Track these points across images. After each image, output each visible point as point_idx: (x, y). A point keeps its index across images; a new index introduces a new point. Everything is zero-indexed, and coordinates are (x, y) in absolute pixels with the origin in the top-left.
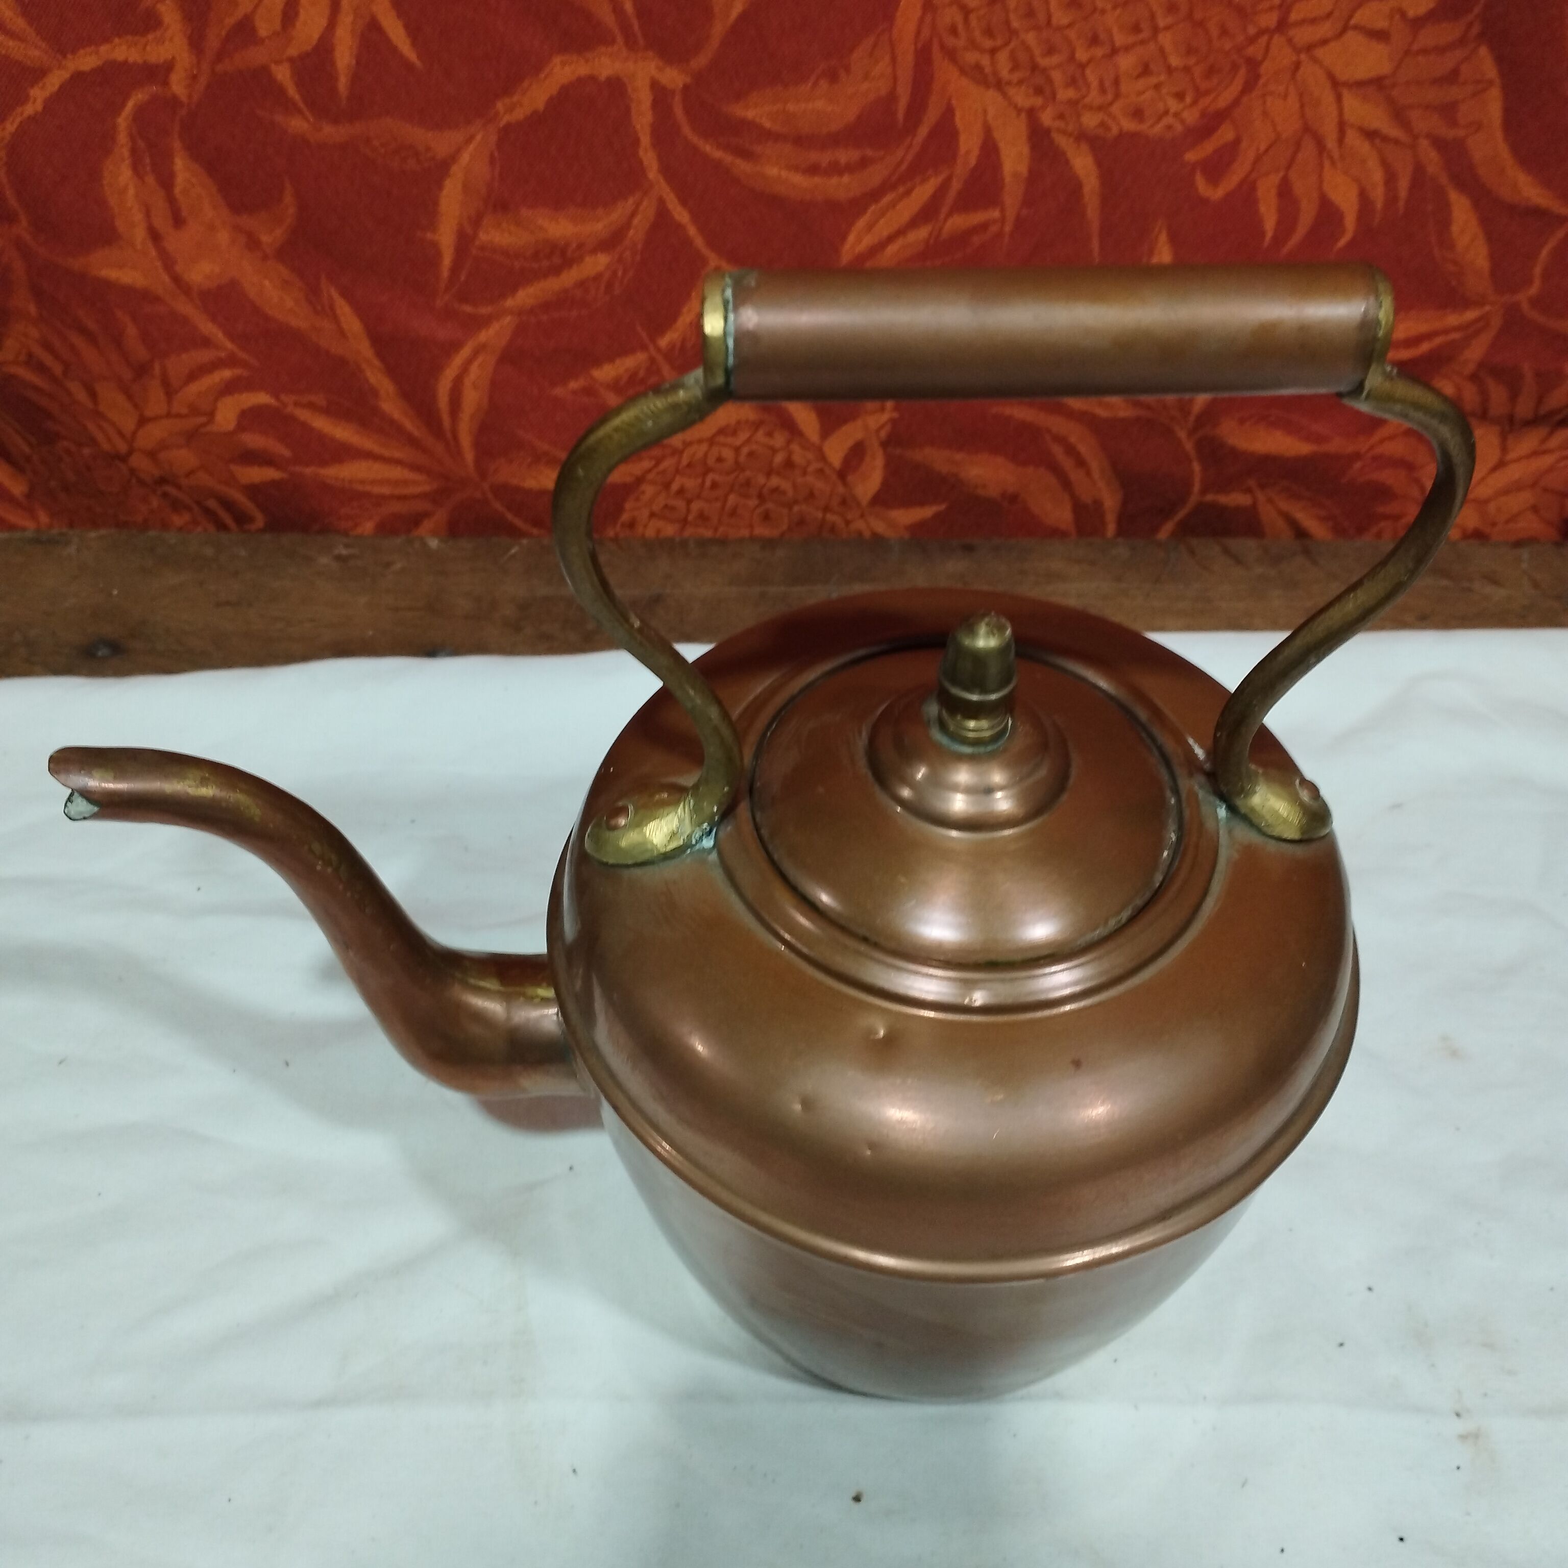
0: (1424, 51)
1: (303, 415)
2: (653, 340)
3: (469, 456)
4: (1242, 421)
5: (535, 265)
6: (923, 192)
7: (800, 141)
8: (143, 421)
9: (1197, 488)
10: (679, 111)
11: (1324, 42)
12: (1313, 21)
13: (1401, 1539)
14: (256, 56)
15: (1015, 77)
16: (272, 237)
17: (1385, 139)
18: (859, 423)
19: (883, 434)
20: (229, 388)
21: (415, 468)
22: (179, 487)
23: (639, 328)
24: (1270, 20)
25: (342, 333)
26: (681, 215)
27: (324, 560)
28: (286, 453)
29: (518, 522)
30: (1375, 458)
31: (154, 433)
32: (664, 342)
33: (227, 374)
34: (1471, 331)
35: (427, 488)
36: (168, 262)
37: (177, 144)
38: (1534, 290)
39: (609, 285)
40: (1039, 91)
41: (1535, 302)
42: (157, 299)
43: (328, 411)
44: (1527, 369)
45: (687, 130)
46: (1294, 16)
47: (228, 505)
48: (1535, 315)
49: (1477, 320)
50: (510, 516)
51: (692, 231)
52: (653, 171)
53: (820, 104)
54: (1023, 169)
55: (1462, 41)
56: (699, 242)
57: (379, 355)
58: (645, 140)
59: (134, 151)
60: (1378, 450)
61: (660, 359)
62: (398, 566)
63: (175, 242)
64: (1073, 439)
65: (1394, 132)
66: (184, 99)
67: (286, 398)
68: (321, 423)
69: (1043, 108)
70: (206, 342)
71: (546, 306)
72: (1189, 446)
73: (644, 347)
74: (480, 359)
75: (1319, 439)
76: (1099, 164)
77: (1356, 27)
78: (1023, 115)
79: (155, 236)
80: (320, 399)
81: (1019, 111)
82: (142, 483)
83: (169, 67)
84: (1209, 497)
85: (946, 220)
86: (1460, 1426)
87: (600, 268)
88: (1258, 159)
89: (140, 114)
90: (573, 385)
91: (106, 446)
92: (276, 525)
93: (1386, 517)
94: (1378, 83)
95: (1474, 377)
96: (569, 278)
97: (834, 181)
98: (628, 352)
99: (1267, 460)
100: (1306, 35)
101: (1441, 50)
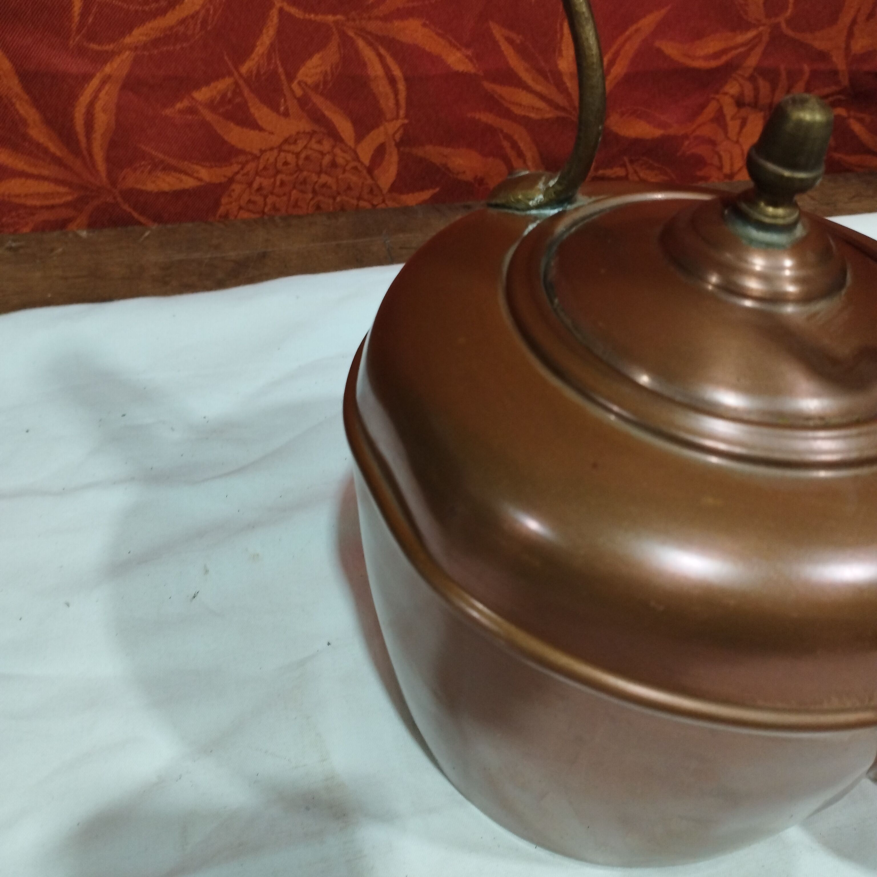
2: (237, 68)
3: (102, 167)
4: (622, 114)
5: (147, 8)
18: (382, 128)
19: (398, 137)
21: (57, 181)
23: (226, 58)
27: (0, 251)
29: (142, 219)
30: (695, 138)
32: (244, 69)
34: (751, 46)
35: (69, 198)
38: (789, 12)
39: (204, 22)
41: (789, 22)
44: (782, 68)
48: (789, 32)
49: (754, 38)
50: (136, 215)
57: (26, 89)
60: (698, 133)
61: (241, 82)
64: (516, 137)
71: (156, 42)
73: (230, 74)
74: (107, 87)
75: (666, 126)
87: (196, 7)
90: (179, 106)
95: (752, 79)
96: (173, 18)
98: (218, 77)
99: (637, 142)
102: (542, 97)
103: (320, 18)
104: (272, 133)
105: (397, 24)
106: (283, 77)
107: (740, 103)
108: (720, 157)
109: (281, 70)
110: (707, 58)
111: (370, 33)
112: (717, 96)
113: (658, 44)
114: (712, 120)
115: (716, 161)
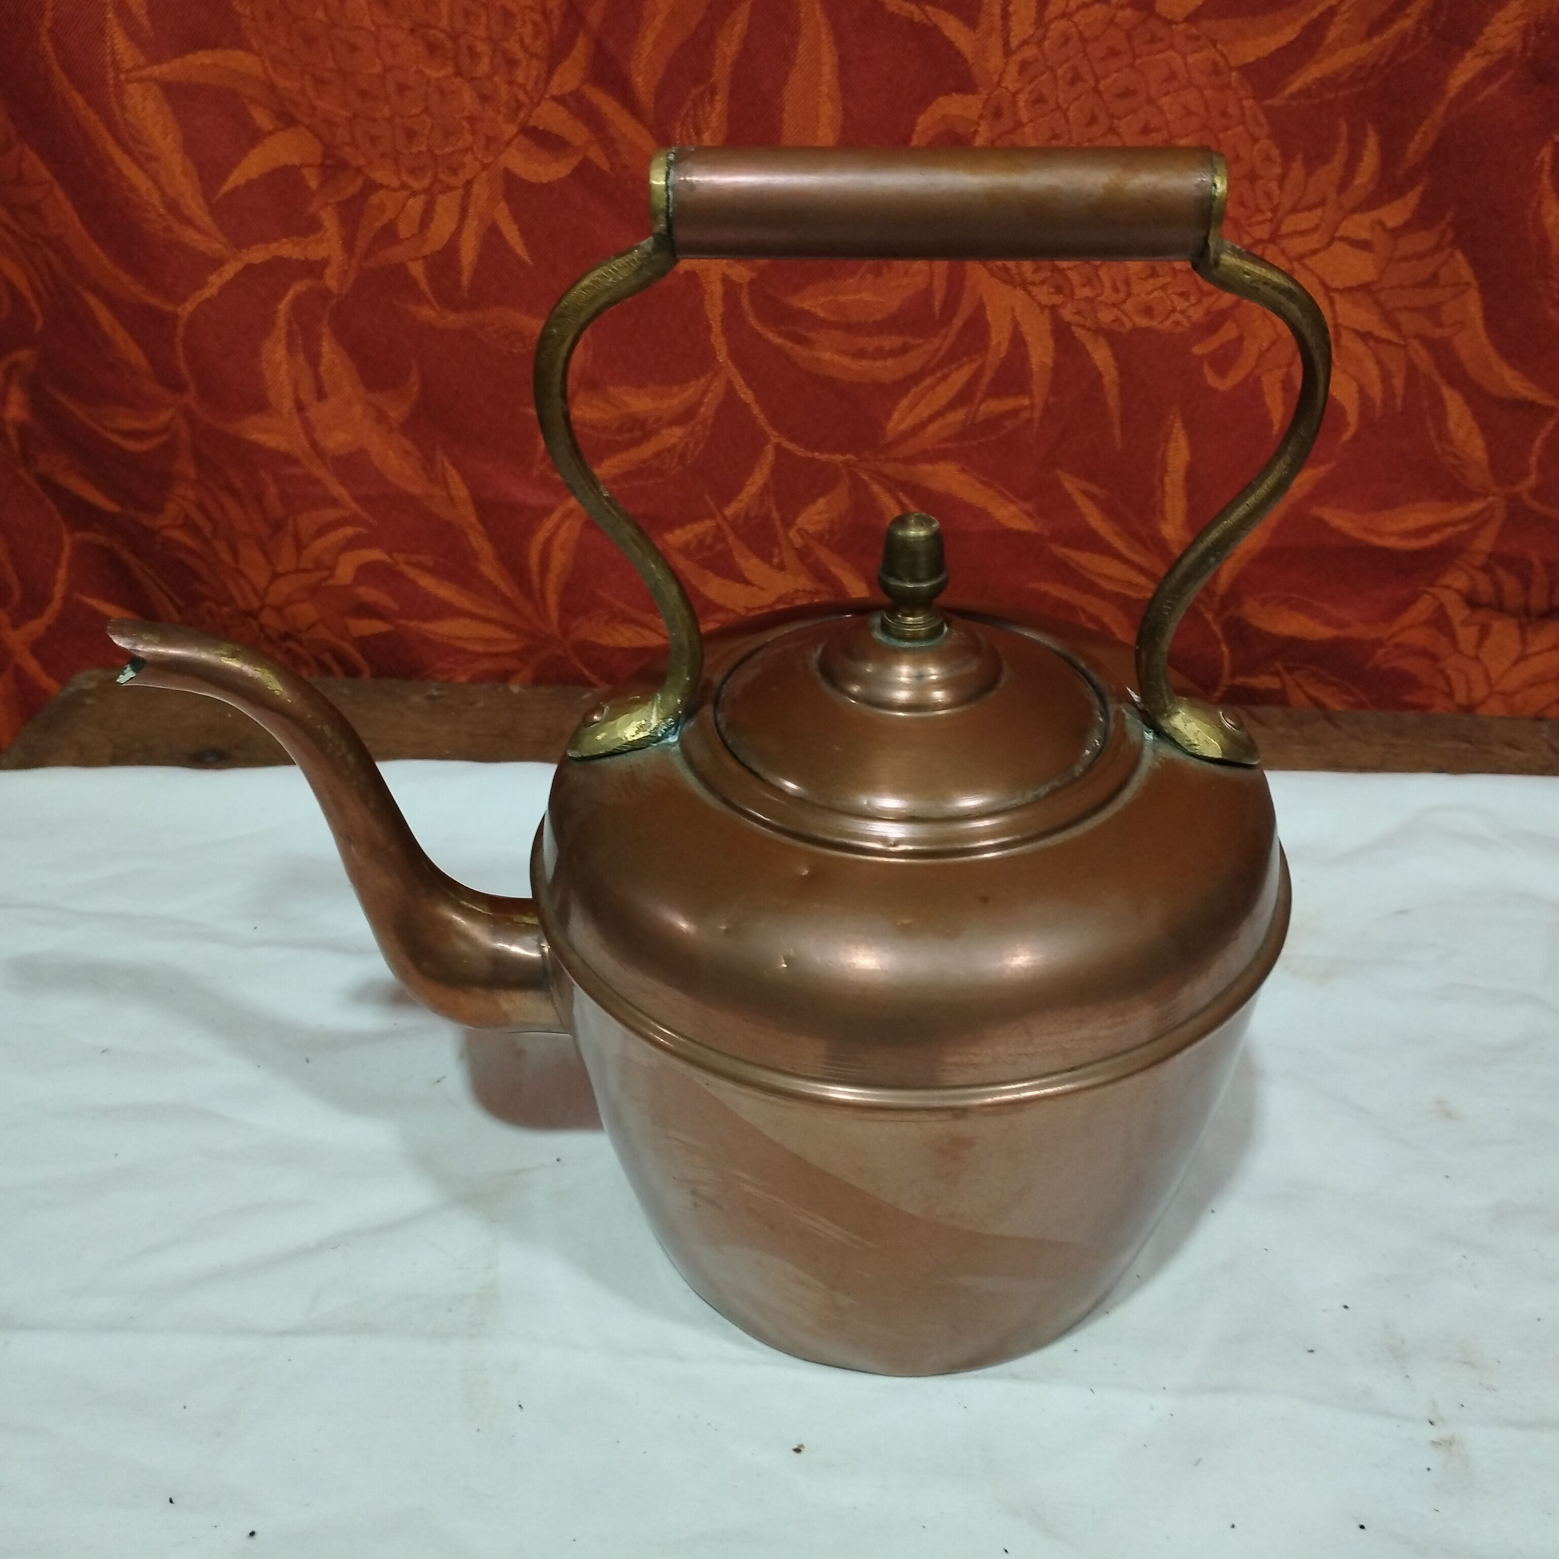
0: (1405, 258)
1: (412, 573)
2: (720, 509)
3: (554, 614)
4: (1264, 602)
5: (618, 438)
6: (959, 378)
7: (849, 328)
8: (275, 576)
9: (1227, 669)
10: (745, 302)
11: (1314, 252)
12: (1302, 233)
13: (1362, 1527)
14: (396, 254)
15: (1038, 277)
16: (397, 412)
17: (1378, 340)
20: (350, 545)
21: (507, 627)
22: (300, 643)
23: (707, 497)
24: (1262, 232)
25: (451, 499)
26: (746, 395)
27: (416, 699)
28: (394, 606)
29: (594, 678)
30: (1397, 646)
31: (284, 587)
32: (729, 511)
33: (349, 531)
34: (1479, 522)
35: (516, 646)
36: (308, 427)
37: (326, 330)
38: (1532, 480)
39: (682, 456)
40: (1059, 290)
41: (1535, 493)
42: (296, 462)
43: (433, 571)
44: (1535, 557)
45: (752, 321)
46: (1285, 229)
47: (341, 659)
48: (1535, 505)
49: (1482, 512)
50: (587, 673)
51: (756, 410)
52: (722, 357)
53: (866, 296)
54: (1049, 361)
55: (1438, 248)
56: (762, 420)
57: (483, 521)
58: (716, 327)
59: (290, 334)
60: (1399, 639)
61: (726, 527)
62: (481, 704)
63: (318, 412)
65: (1385, 333)
66: (336, 291)
67: (400, 557)
68: (427, 583)
69: (1063, 305)
70: (335, 502)
71: (627, 476)
72: (1216, 628)
73: (712, 516)
74: (568, 523)
75: (1341, 624)
76: (1116, 357)
77: (1342, 239)
78: (1047, 311)
79: (300, 407)
80: (428, 560)
81: (1042, 307)
82: (269, 640)
83: (324, 263)
84: (1239, 680)
85: (980, 405)
86: (1433, 1433)
87: (675, 440)
88: (1262, 355)
89: (297, 306)
91: (241, 604)
92: (380, 673)
93: (1414, 707)
94: (1365, 288)
95: (1486, 569)
96: (647, 450)
97: (879, 364)
98: (697, 518)
99: (1292, 642)
100: (1296, 246)
101: (1420, 256)
102: (1141, 570)
103: (824, 457)
104: (762, 589)
105: (926, 468)
106: (778, 523)
107: (1471, 601)
108: (1448, 680)
109: (775, 514)
110: (1407, 534)
111: (886, 477)
112: (1431, 590)
113: (1316, 511)
114: (1427, 623)
115: (1441, 683)
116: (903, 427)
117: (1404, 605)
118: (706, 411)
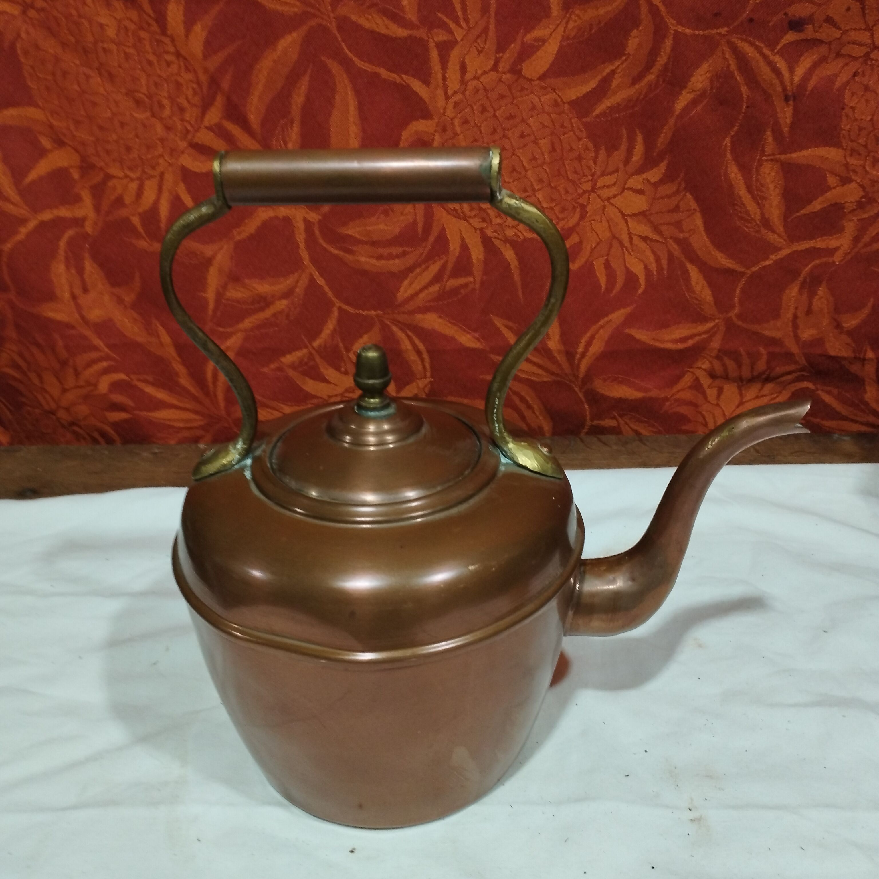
0: (662, 198)
1: (141, 385)
2: (310, 343)
3: (222, 404)
4: (605, 380)
5: (252, 307)
6: (435, 268)
7: (374, 244)
8: (64, 391)
10: (317, 232)
11: (615, 196)
12: (608, 187)
13: (653, 868)
14: (123, 213)
15: (473, 214)
16: (129, 298)
17: (652, 240)
18: (414, 384)
19: (427, 390)
20: (106, 371)
21: (196, 412)
22: (80, 427)
23: (303, 337)
24: (587, 186)
25: (162, 345)
26: (321, 281)
27: (146, 454)
28: (131, 403)
30: (677, 400)
31: (70, 396)
32: (316, 344)
33: (105, 364)
34: (712, 333)
35: (201, 423)
36: (79, 308)
37: (87, 255)
38: (737, 310)
39: (288, 315)
40: (484, 220)
41: (739, 316)
42: (73, 327)
43: (153, 384)
44: (742, 350)
45: (322, 242)
46: (599, 185)
47: (103, 434)
48: (740, 323)
49: (713, 328)
51: (327, 289)
52: (307, 261)
53: (382, 226)
54: (481, 257)
55: (677, 192)
56: (330, 294)
57: (179, 355)
58: (302, 246)
59: (67, 258)
60: (677, 396)
61: (314, 352)
62: (182, 455)
63: (85, 300)
64: (523, 394)
65: (656, 237)
66: (90, 233)
67: (134, 377)
68: (150, 390)
69: (487, 227)
70: (96, 348)
71: (258, 327)
72: (581, 395)
73: (306, 347)
75: (646, 390)
76: (517, 254)
77: (628, 189)
78: (478, 231)
79: (74, 297)
80: (150, 378)
81: (476, 229)
82: (63, 426)
83: (84, 219)
84: (596, 422)
85: (447, 281)
86: (691, 815)
87: (283, 307)
88: (592, 250)
89: (71, 242)
90: (273, 366)
91: (47, 407)
92: (126, 441)
94: (643, 214)
95: (718, 357)
96: (268, 313)
97: (391, 262)
98: (298, 348)
99: (621, 401)
100: (606, 193)
101: (669, 197)
102: (539, 366)
103: (365, 313)
104: (336, 385)
105: (419, 316)
106: (343, 349)
107: (712, 375)
108: (704, 417)
109: (341, 345)
110: (676, 341)
111: (399, 322)
112: (691, 370)
113: (627, 331)
114: (690, 387)
115: (701, 419)
116: (406, 295)
117: (679, 378)
118: (299, 291)
